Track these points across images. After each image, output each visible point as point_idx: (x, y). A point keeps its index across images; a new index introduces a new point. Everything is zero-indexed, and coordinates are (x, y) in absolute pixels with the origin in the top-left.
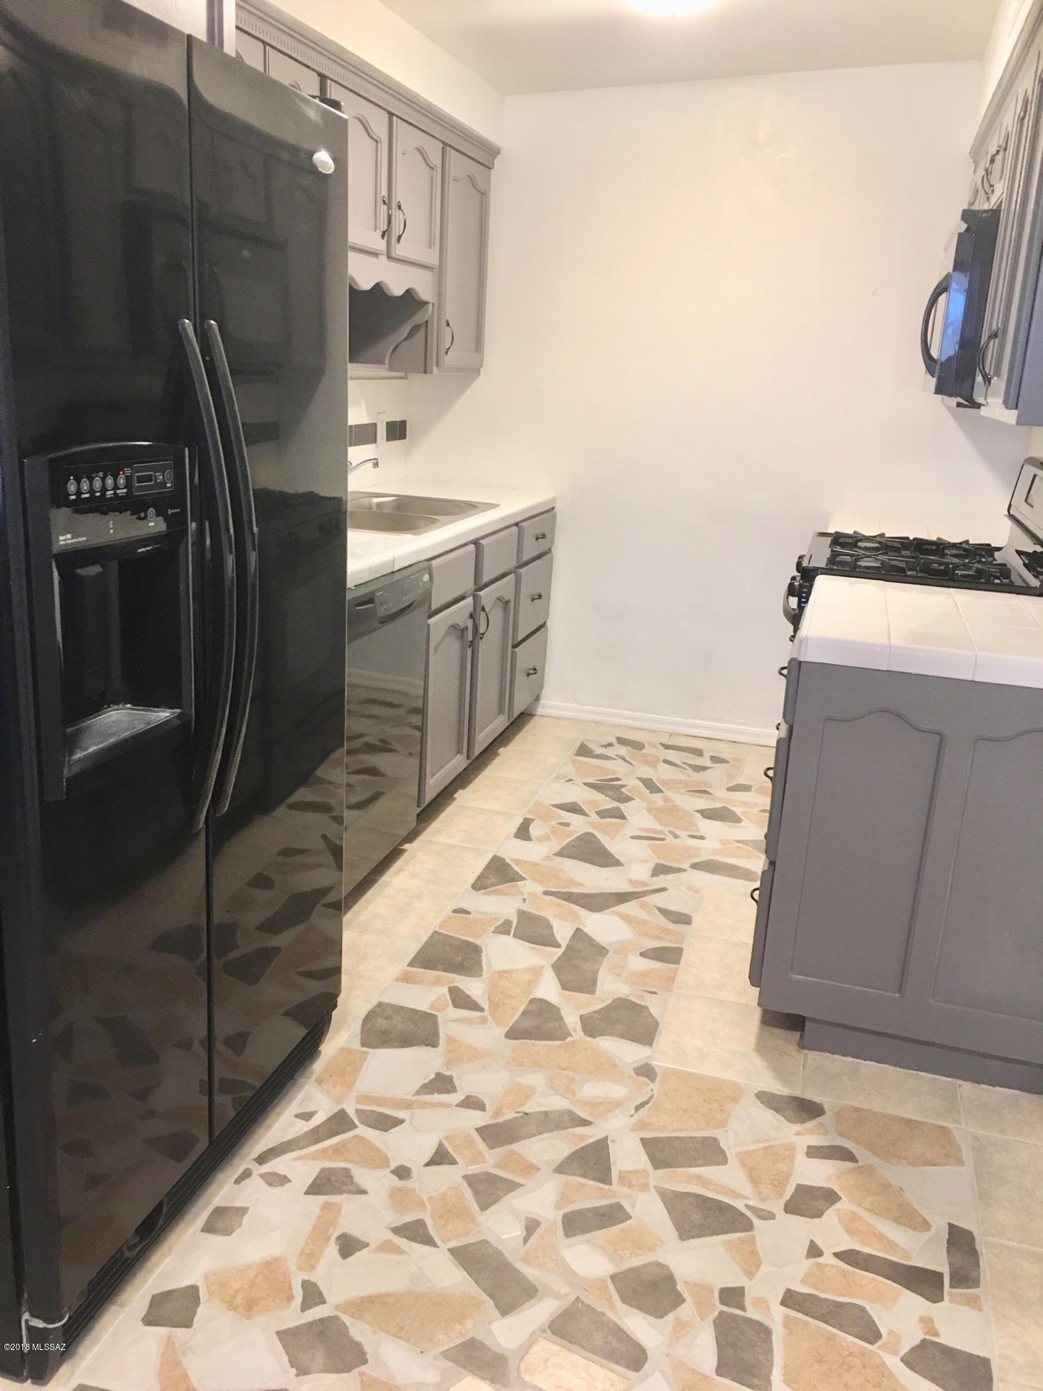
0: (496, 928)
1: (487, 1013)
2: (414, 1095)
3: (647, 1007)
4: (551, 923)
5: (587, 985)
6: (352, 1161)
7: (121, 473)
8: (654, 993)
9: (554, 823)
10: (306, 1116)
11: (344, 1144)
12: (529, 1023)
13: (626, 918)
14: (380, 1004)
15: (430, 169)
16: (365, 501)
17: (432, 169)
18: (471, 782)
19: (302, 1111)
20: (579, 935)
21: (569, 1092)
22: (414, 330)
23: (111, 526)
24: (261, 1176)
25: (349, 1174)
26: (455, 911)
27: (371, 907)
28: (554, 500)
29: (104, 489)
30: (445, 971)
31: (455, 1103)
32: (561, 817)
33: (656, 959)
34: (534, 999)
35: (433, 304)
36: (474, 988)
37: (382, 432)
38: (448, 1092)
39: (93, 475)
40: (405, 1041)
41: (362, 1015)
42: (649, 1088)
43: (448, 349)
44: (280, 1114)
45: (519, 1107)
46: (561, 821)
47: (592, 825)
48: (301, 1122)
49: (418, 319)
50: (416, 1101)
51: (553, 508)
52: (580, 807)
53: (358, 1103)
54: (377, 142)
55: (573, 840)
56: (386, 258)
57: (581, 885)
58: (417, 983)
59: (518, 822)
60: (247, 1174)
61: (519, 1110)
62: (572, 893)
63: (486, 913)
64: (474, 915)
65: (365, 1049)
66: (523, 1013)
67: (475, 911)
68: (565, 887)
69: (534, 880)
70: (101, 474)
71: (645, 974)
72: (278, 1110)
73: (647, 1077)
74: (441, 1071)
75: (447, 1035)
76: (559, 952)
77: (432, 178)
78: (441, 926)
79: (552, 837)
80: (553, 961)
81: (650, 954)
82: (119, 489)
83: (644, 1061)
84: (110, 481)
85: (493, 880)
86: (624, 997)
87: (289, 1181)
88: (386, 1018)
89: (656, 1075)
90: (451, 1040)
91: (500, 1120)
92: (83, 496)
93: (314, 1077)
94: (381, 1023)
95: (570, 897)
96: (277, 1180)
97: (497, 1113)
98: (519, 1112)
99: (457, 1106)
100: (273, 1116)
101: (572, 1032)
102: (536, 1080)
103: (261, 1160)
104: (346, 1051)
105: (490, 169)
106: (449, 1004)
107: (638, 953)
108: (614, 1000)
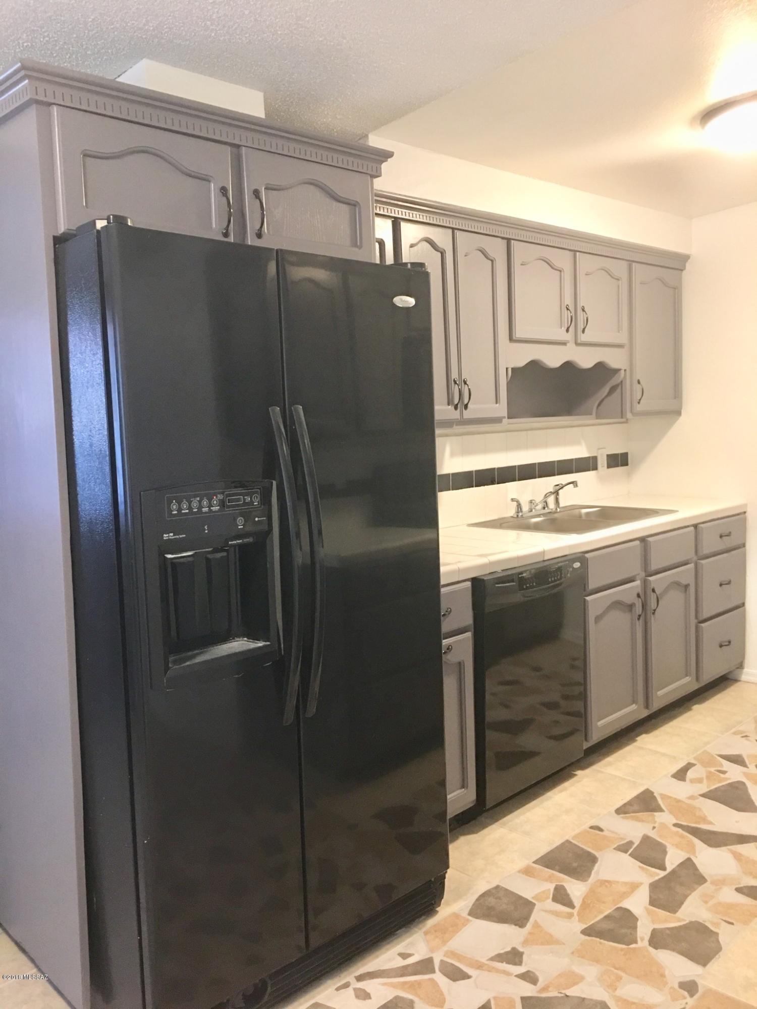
0: (618, 846)
1: (575, 911)
2: (488, 960)
3: (717, 934)
4: (667, 850)
5: (672, 906)
6: (419, 996)
7: (215, 497)
8: (732, 924)
9: (712, 770)
10: (404, 956)
11: (419, 983)
12: (607, 926)
13: (738, 857)
14: (497, 887)
15: (616, 281)
16: (576, 512)
17: (618, 280)
18: (656, 729)
19: (403, 952)
20: (688, 864)
21: (612, 987)
22: (613, 390)
23: (207, 529)
24: (355, 990)
25: (413, 1005)
26: (591, 828)
27: (528, 814)
28: (746, 505)
29: (200, 507)
30: (560, 872)
31: (515, 974)
32: (721, 765)
33: (748, 895)
34: (621, 908)
35: (625, 370)
36: (576, 889)
37: (602, 462)
38: (515, 964)
39: (192, 499)
40: (502, 918)
41: (480, 893)
42: (685, 1001)
43: (640, 400)
44: (388, 950)
45: (564, 989)
46: (719, 769)
47: (746, 775)
48: (400, 959)
49: (613, 382)
50: (487, 964)
51: (745, 512)
52: (743, 759)
53: (444, 956)
54: (560, 271)
55: (723, 786)
56: (574, 345)
57: (711, 823)
58: (534, 877)
59: (681, 764)
60: (346, 986)
61: (563, 992)
62: (697, 829)
63: (616, 833)
64: (605, 833)
65: (470, 918)
66: (606, 917)
67: (608, 830)
68: (696, 823)
69: (671, 812)
70: (198, 499)
71: (731, 906)
72: (388, 946)
73: (688, 991)
74: (517, 947)
75: (536, 920)
76: (662, 874)
77: (619, 286)
78: (575, 837)
79: (705, 781)
80: (653, 880)
81: (745, 891)
82: (213, 507)
83: (691, 978)
84: (205, 503)
85: (636, 807)
86: (701, 921)
87: (370, 998)
88: (496, 898)
89: (697, 991)
90: (537, 925)
91: (544, 995)
92: (183, 511)
93: (424, 929)
94: (491, 901)
95: (695, 832)
96: (363, 995)
97: (545, 989)
98: (561, 993)
99: (516, 976)
100: (383, 950)
101: (639, 939)
102: (590, 971)
103: (360, 978)
104: (456, 916)
105: (682, 270)
106: (549, 898)
107: (734, 888)
108: (691, 922)
